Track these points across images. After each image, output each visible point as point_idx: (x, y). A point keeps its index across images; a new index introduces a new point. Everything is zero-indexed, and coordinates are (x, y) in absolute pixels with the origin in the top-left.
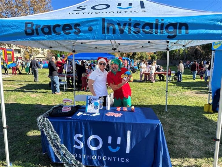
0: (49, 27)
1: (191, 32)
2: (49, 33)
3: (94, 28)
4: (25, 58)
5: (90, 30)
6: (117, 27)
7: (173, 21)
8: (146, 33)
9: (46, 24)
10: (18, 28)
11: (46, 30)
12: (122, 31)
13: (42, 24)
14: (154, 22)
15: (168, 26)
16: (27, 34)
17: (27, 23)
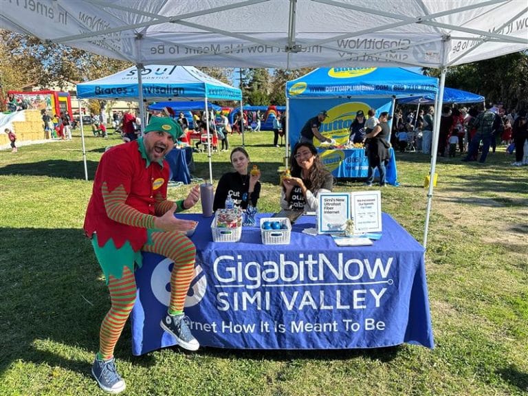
0: (109, 89)
1: (186, 92)
2: (109, 93)
3: (134, 90)
4: (91, 109)
5: (132, 91)
6: (147, 89)
7: (176, 87)
8: (162, 93)
9: (108, 88)
10: (91, 90)
11: (108, 91)
12: (149, 92)
13: (105, 88)
14: (166, 87)
15: (174, 89)
16: (97, 94)
17: (96, 87)
